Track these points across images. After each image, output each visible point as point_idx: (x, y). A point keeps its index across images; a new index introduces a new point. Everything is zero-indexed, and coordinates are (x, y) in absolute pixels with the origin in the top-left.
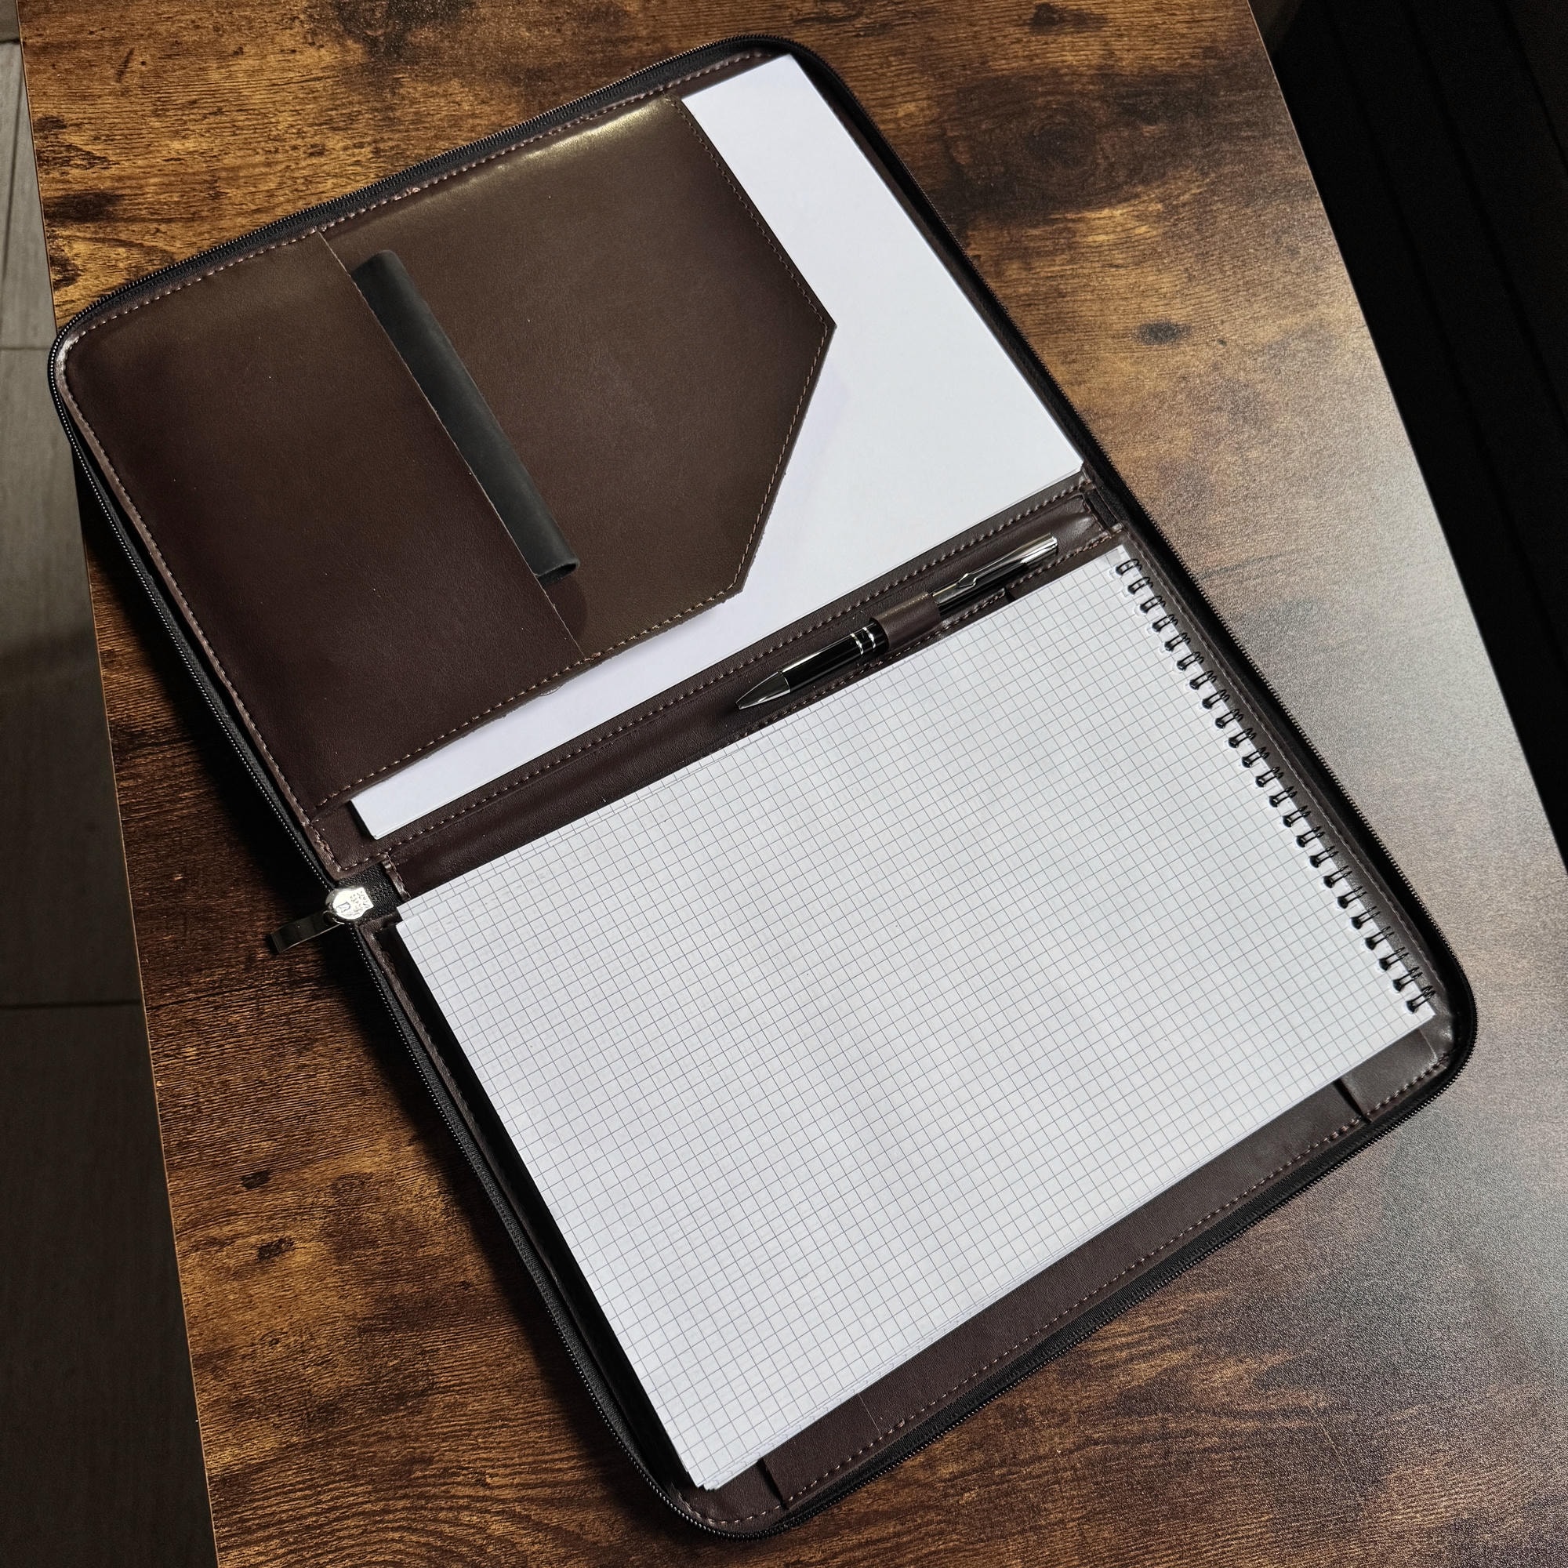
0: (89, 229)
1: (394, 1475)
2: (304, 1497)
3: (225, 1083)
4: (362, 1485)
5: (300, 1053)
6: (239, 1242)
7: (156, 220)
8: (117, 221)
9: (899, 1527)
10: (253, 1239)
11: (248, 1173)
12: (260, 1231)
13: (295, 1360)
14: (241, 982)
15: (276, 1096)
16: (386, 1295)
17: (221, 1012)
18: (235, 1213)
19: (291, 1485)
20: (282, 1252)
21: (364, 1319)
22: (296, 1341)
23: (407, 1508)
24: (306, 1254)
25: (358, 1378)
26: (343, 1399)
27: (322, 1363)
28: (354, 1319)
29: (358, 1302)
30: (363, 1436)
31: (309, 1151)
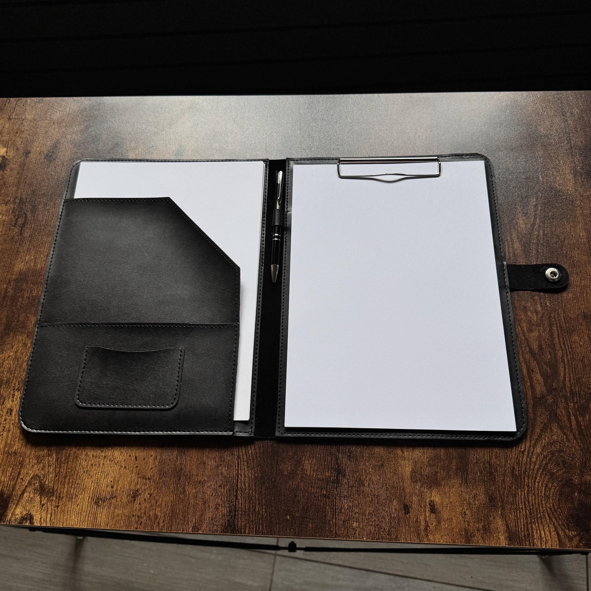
0: (11, 506)
1: (517, 481)
2: (520, 513)
3: (369, 514)
4: (518, 493)
5: (364, 485)
6: (427, 519)
7: (17, 479)
8: (12, 494)
9: (555, 326)
10: (427, 514)
11: (403, 512)
12: (425, 511)
13: (472, 508)
14: (333, 501)
15: (378, 496)
16: (455, 472)
17: (343, 511)
18: (417, 519)
19: (515, 517)
20: (434, 505)
21: (462, 481)
22: (466, 506)
23: (528, 479)
24: (436, 496)
25: (482, 487)
26: (488, 493)
27: (475, 498)
28: (462, 484)
29: (456, 481)
30: (502, 489)
31: (400, 489)
